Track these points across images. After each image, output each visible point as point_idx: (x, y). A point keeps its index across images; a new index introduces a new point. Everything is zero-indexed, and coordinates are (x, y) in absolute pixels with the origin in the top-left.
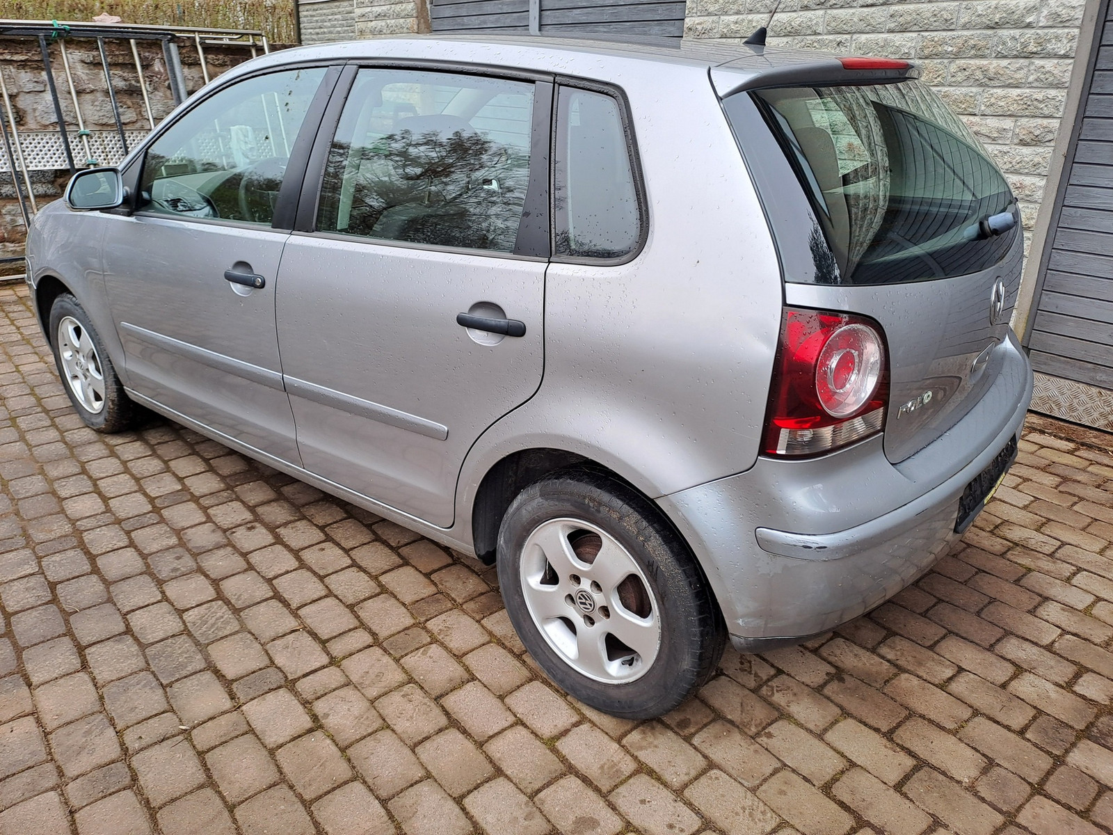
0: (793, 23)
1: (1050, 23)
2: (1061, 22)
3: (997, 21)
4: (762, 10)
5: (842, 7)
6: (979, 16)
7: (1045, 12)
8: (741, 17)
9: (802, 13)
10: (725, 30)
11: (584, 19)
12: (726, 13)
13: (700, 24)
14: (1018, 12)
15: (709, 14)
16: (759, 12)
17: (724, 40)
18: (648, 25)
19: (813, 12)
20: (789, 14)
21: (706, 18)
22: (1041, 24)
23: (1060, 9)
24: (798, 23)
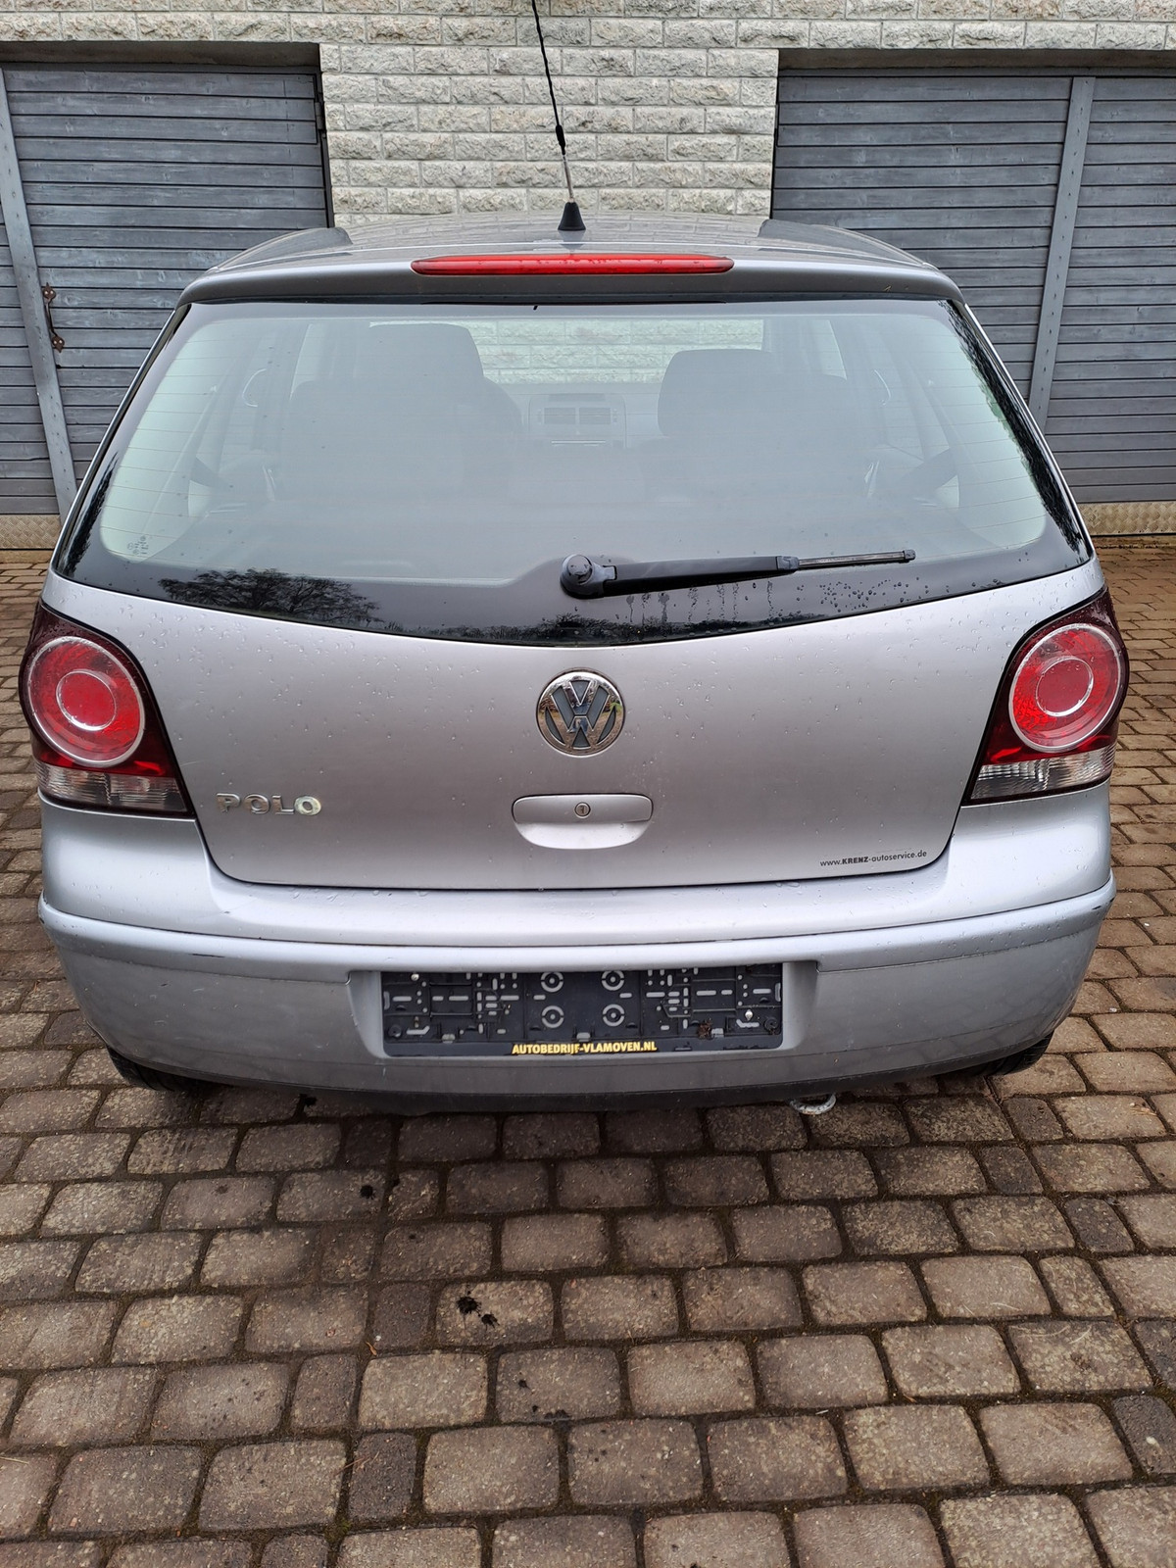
0: (492, 201)
1: (746, 212)
2: (756, 211)
3: (703, 207)
4: (446, 184)
5: (546, 187)
6: (686, 203)
7: (740, 202)
8: (418, 191)
9: (499, 190)
10: (400, 205)
11: (120, 177)
12: (395, 185)
13: (360, 195)
14: (721, 201)
15: (370, 185)
16: (441, 186)
17: (398, 217)
18: (249, 192)
19: (512, 190)
20: (483, 191)
21: (366, 189)
22: (738, 212)
23: (753, 199)
24: (498, 201)
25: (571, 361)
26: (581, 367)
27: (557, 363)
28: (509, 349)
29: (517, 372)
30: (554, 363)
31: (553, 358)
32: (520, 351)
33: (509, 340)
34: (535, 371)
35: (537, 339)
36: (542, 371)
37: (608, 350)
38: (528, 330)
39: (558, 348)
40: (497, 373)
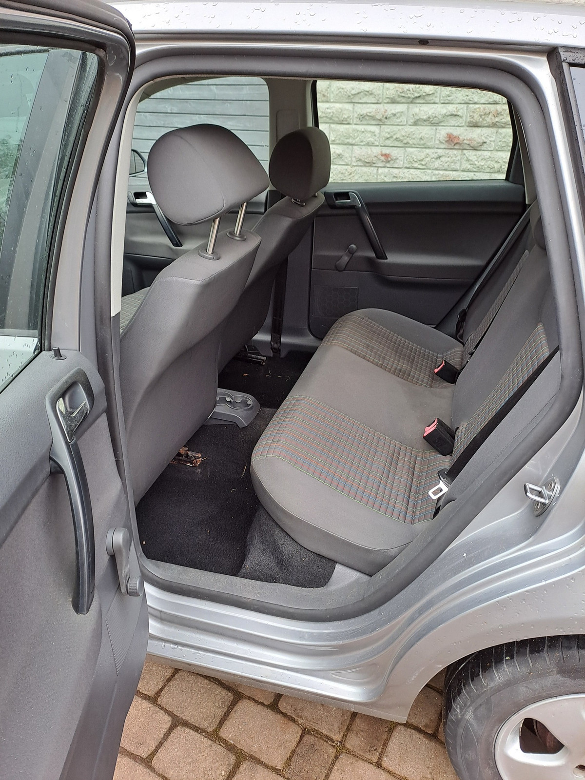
25: (437, 164)
26: (446, 170)
27: (425, 165)
28: (386, 151)
29: (391, 170)
30: (423, 165)
31: (422, 160)
32: (395, 153)
33: (388, 143)
34: (406, 170)
35: (411, 142)
36: (412, 171)
37: (471, 154)
38: (404, 134)
39: (428, 151)
40: (375, 171)
